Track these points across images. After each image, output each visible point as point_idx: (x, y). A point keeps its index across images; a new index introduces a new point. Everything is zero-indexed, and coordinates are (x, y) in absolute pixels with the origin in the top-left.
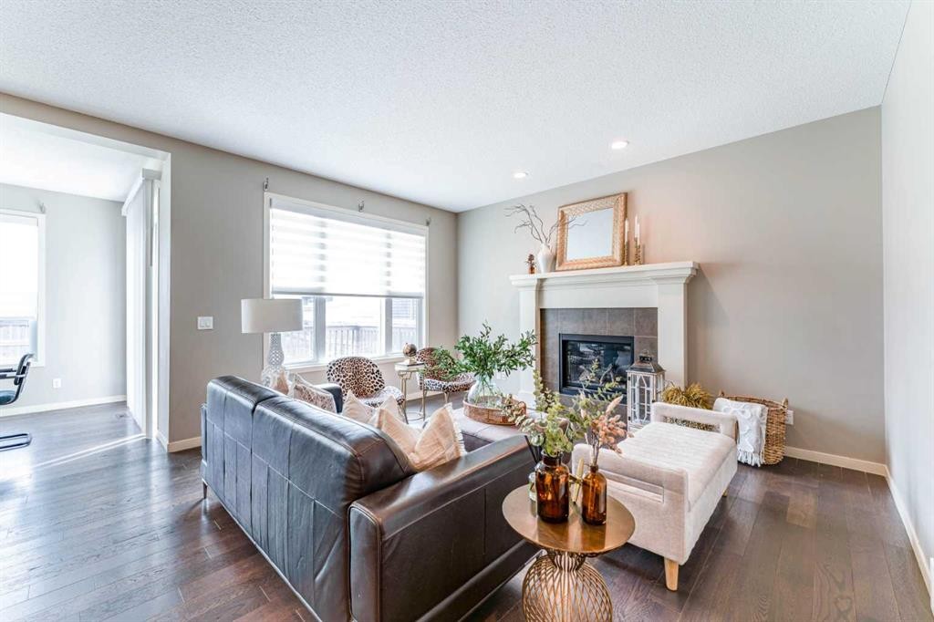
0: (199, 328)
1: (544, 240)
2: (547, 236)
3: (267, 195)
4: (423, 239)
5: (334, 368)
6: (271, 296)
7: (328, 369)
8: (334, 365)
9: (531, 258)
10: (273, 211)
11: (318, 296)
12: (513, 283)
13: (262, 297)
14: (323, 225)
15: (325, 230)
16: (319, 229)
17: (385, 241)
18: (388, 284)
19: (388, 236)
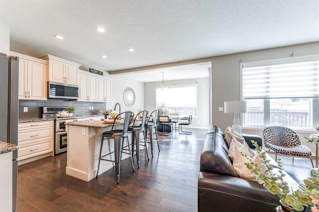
0: (219, 111)
3: (241, 64)
5: (267, 130)
6: (243, 100)
7: (263, 130)
8: (267, 129)
10: (244, 69)
11: (266, 99)
13: (240, 100)
14: (268, 69)
15: (269, 71)
16: (266, 71)
17: (313, 67)
18: (315, 90)
19: (315, 64)
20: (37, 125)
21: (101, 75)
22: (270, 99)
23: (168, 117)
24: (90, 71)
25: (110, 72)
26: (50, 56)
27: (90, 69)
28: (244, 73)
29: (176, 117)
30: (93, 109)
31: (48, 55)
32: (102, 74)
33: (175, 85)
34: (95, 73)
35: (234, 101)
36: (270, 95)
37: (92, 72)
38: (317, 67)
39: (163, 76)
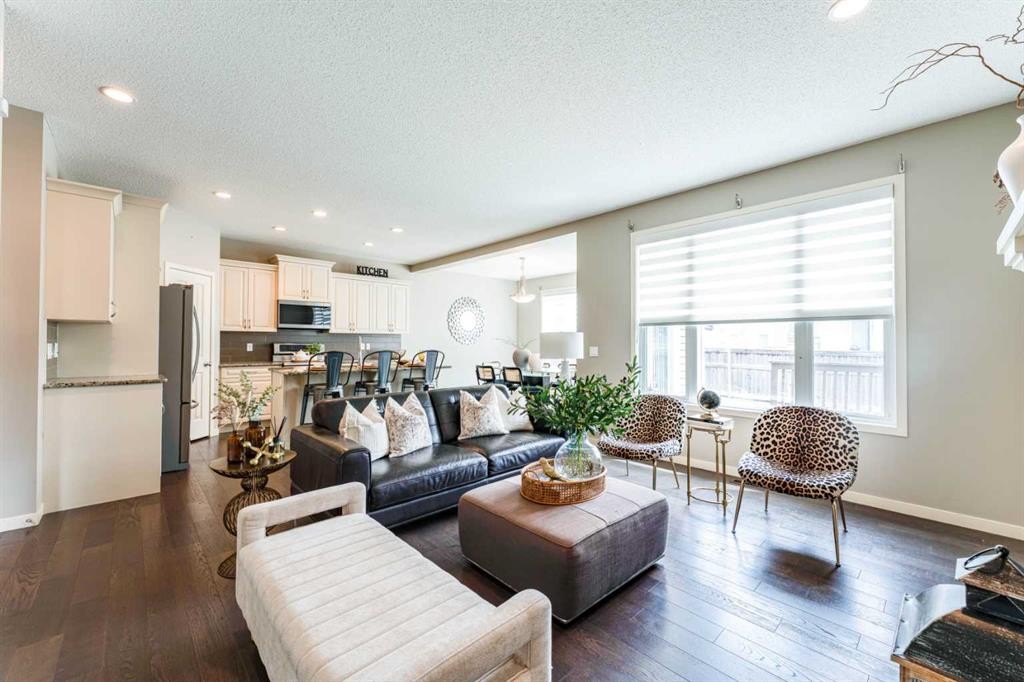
0: (591, 355)
4: (893, 205)
10: (640, 247)
14: (690, 244)
16: (687, 250)
17: (794, 232)
18: (798, 299)
19: (799, 225)
20: (255, 373)
21: (383, 276)
22: (698, 327)
24: (359, 273)
25: (411, 267)
26: (280, 257)
27: (358, 268)
28: (640, 258)
30: (368, 348)
31: (278, 256)
32: (385, 274)
34: (371, 274)
36: (698, 314)
37: (363, 274)
38: (805, 231)
39: (522, 268)
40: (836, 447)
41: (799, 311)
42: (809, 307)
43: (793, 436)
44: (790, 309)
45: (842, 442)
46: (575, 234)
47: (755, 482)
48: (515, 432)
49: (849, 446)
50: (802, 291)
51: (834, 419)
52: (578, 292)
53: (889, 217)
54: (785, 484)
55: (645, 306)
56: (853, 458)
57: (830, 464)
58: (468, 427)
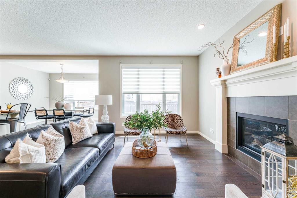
1: (225, 58)
2: (226, 56)
3: (121, 65)
4: (180, 70)
6: (122, 95)
9: (218, 69)
11: (137, 94)
12: (212, 84)
14: (138, 71)
15: (140, 73)
16: (137, 73)
17: (162, 73)
18: (164, 89)
19: (164, 71)
22: (140, 95)
23: (64, 111)
28: (123, 73)
29: (82, 110)
33: (84, 78)
35: (103, 95)
36: (140, 91)
38: (165, 73)
39: (62, 69)
40: (179, 122)
41: (164, 91)
42: (166, 90)
43: (171, 121)
44: (162, 91)
45: (180, 121)
46: (98, 60)
47: (171, 134)
48: (94, 135)
49: (182, 121)
50: (164, 87)
51: (178, 116)
52: (99, 81)
53: (179, 73)
54: (178, 132)
55: (125, 88)
56: (183, 124)
57: (178, 126)
58: (76, 138)
